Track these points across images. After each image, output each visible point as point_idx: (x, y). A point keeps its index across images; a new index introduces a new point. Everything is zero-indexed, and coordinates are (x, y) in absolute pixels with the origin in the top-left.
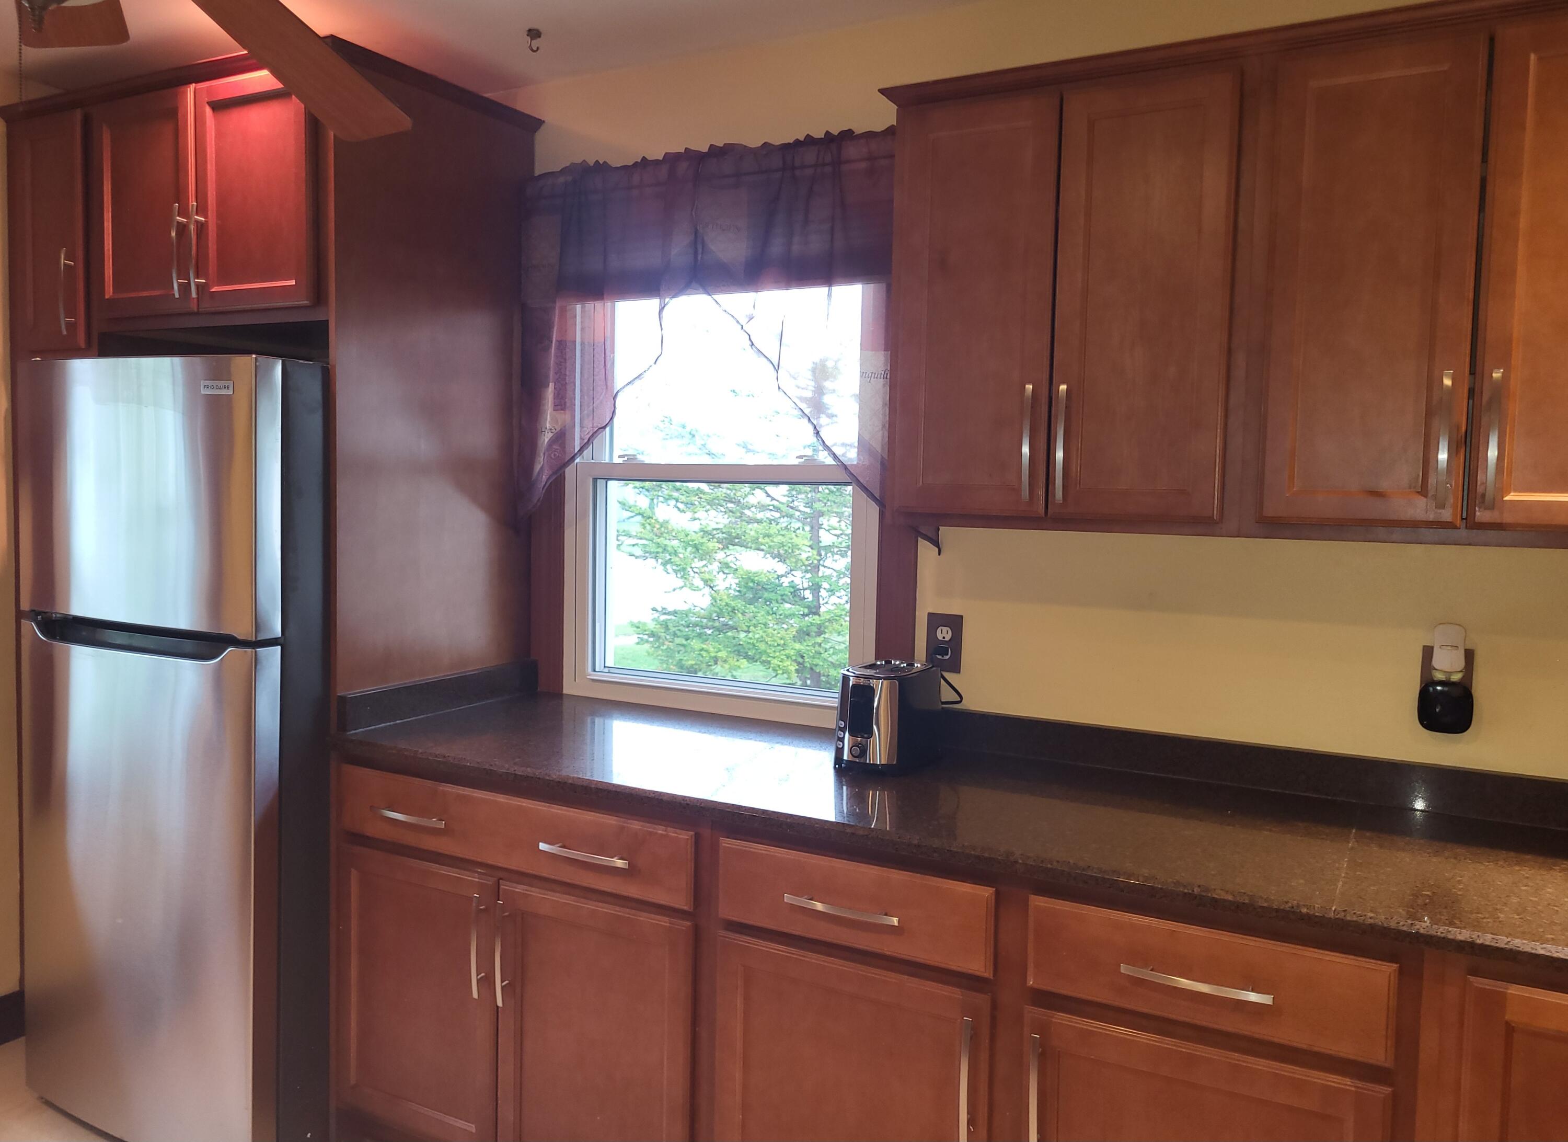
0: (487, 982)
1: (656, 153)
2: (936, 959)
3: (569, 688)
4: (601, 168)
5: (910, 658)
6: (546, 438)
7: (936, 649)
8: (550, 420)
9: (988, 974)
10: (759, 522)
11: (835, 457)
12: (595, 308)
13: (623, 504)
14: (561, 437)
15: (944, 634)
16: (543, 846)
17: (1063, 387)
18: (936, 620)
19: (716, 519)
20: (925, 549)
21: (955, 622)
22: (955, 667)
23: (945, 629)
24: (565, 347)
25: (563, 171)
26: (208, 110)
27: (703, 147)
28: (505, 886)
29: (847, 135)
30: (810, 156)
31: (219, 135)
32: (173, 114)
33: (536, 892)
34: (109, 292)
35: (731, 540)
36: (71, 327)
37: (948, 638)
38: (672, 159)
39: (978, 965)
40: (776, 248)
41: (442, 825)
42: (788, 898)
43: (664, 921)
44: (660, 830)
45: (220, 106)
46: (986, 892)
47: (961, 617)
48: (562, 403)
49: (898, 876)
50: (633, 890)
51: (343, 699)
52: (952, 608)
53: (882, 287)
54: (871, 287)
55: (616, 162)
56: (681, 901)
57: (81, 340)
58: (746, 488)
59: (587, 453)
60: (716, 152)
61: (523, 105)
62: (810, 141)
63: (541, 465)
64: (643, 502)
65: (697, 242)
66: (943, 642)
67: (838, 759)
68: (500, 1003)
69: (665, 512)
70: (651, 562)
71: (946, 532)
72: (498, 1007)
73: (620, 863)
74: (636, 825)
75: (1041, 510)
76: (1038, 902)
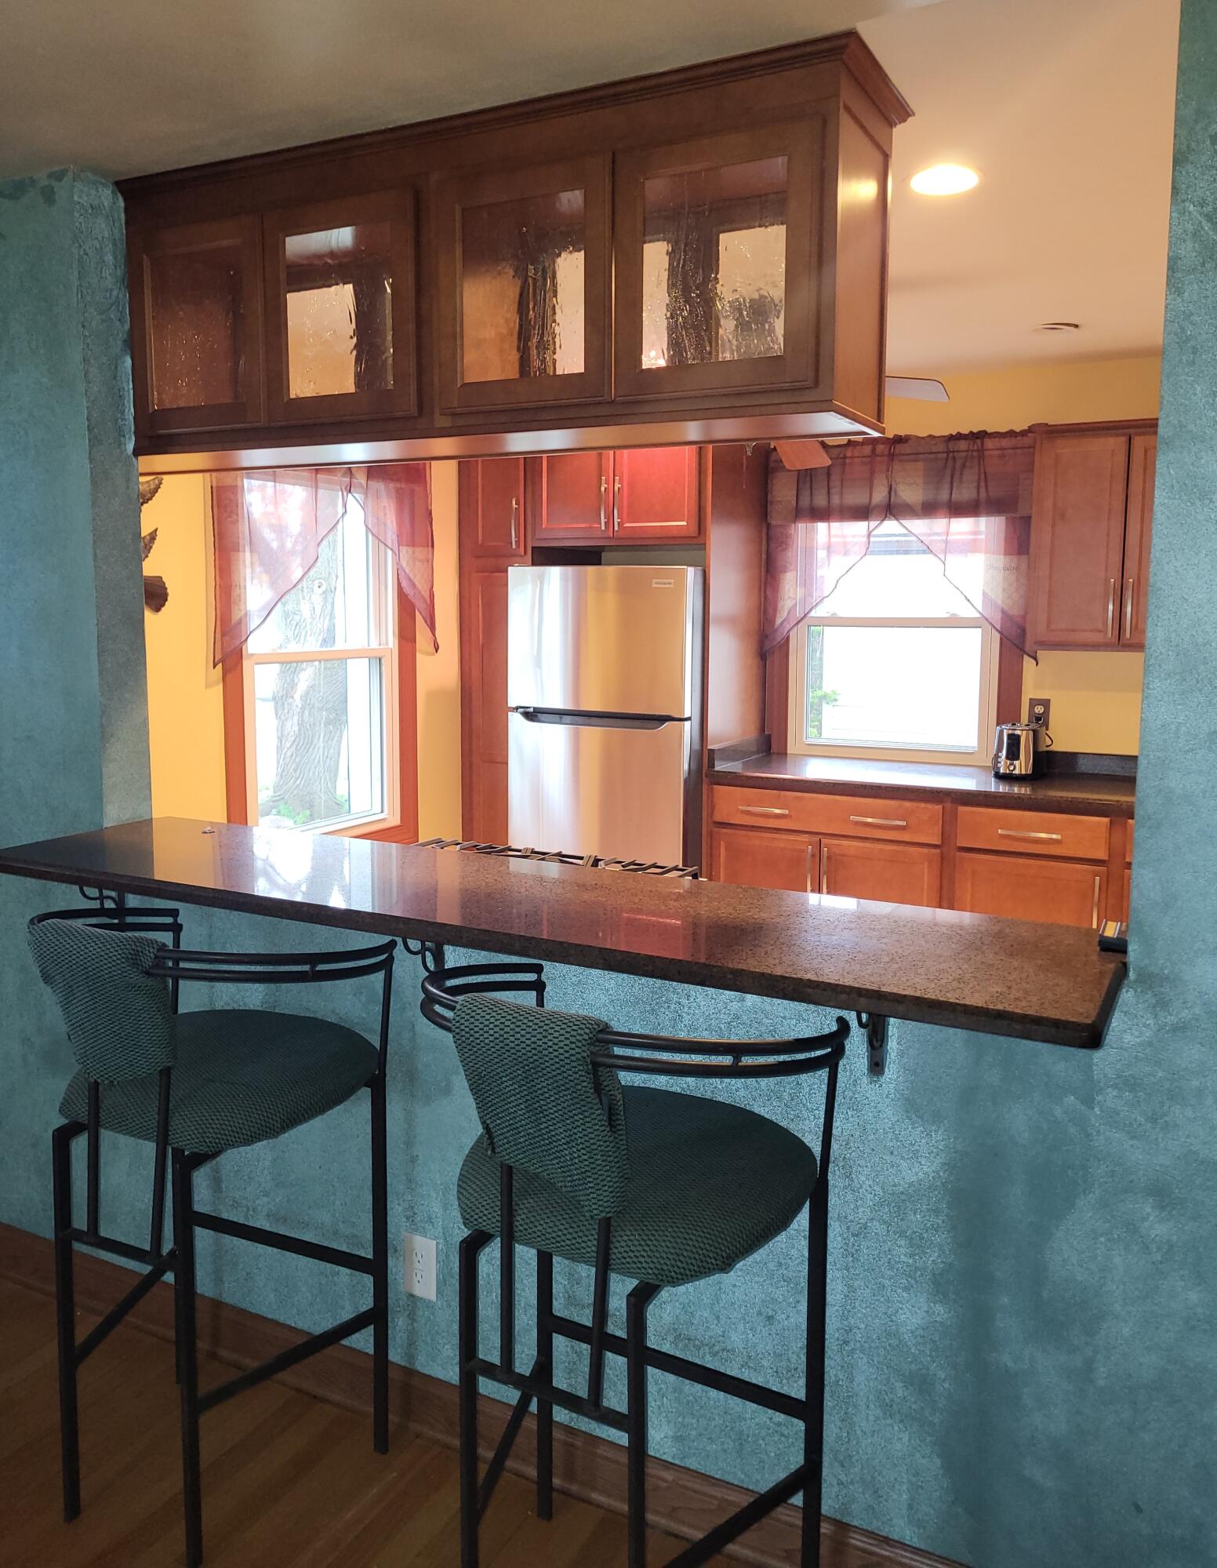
2: (1079, 854)
3: (791, 749)
7: (1034, 717)
9: (1106, 858)
15: (1039, 709)
16: (853, 818)
17: (1131, 580)
18: (1034, 703)
20: (1028, 662)
21: (1046, 703)
22: (1047, 727)
23: (1039, 707)
28: (826, 842)
30: (963, 445)
34: (545, 523)
36: (517, 543)
37: (1041, 712)
39: (1103, 855)
41: (787, 812)
42: (1000, 831)
43: (925, 851)
44: (922, 805)
46: (1106, 820)
47: (1049, 700)
50: (907, 837)
51: (712, 752)
52: (1044, 696)
56: (935, 840)
66: (1039, 714)
71: (1041, 653)
73: (900, 824)
74: (907, 804)
75: (1115, 641)
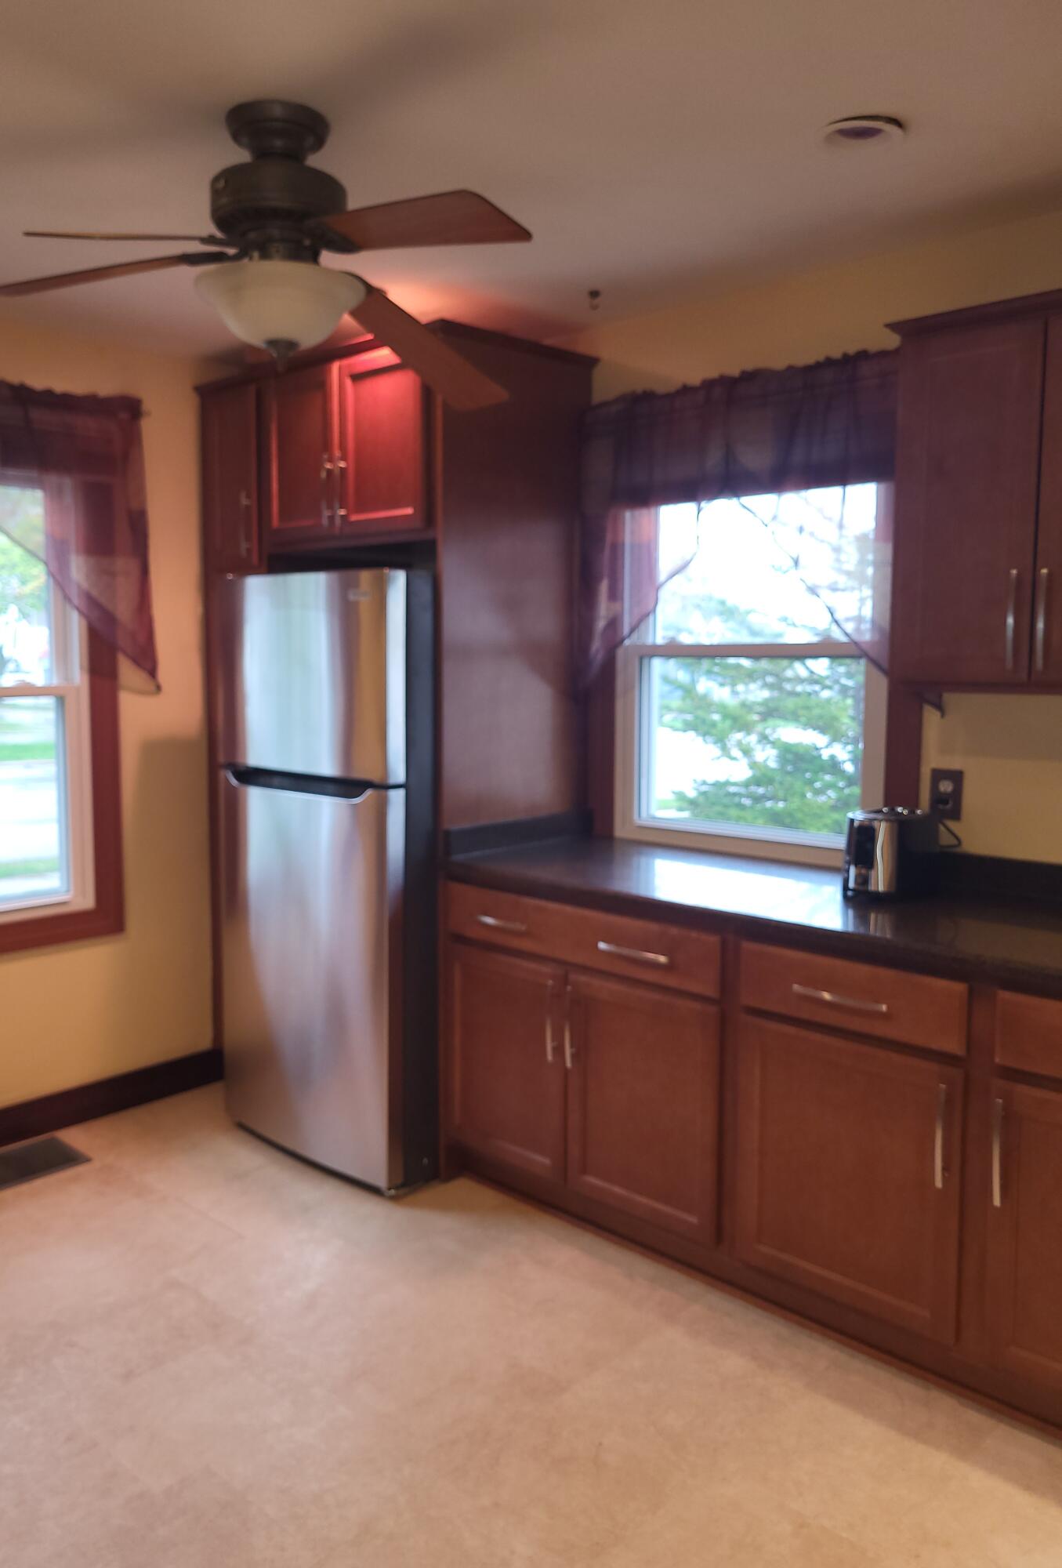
0: (559, 1050)
1: (695, 378)
2: (918, 1039)
3: (620, 831)
4: (648, 396)
5: (913, 804)
6: (601, 624)
7: (938, 799)
8: (604, 610)
9: (962, 1053)
10: (798, 695)
11: (847, 634)
12: (643, 515)
13: (666, 679)
14: (614, 623)
15: (946, 787)
16: (602, 946)
17: (1044, 571)
18: (938, 775)
19: (757, 693)
21: (957, 777)
22: (956, 815)
23: (947, 783)
24: (617, 549)
25: (617, 400)
26: (348, 382)
27: (735, 372)
28: (573, 977)
29: (863, 355)
30: (829, 375)
31: (357, 399)
32: (323, 386)
33: (596, 982)
34: (275, 522)
35: (770, 712)
36: (249, 550)
37: (950, 790)
38: (709, 385)
39: (953, 1045)
40: (798, 456)
41: (524, 928)
42: (797, 989)
43: (697, 1006)
44: (694, 934)
45: (358, 377)
46: (959, 988)
47: (962, 772)
48: (615, 594)
49: (886, 974)
50: (671, 981)
51: (447, 833)
52: (953, 763)
53: (891, 485)
54: (883, 486)
55: (661, 389)
56: (710, 991)
57: (255, 559)
58: (785, 662)
59: (635, 636)
60: (748, 377)
61: (583, 348)
62: (829, 362)
63: (597, 646)
64: (682, 676)
65: (729, 456)
66: (946, 794)
67: (846, 888)
68: (569, 1064)
69: (705, 685)
70: (692, 734)
71: (949, 698)
72: (566, 1069)
73: (662, 959)
74: (674, 931)
75: (1024, 675)
76: (1005, 995)
